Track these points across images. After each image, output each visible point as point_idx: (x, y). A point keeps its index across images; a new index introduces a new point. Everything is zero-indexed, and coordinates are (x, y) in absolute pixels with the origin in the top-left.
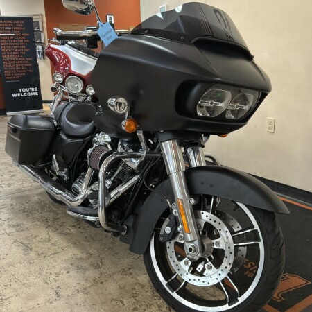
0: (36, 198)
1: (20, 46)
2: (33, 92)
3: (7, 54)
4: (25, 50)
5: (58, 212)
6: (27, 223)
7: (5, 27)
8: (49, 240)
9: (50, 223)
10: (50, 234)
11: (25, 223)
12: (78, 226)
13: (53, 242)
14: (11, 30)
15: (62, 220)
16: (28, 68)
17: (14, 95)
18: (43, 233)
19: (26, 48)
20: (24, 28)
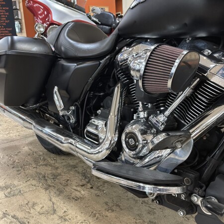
0: (26, 148)
1: (1, 18)
4: (5, 21)
5: (57, 165)
6: (19, 184)
8: (55, 211)
9: (49, 182)
10: (54, 200)
11: (16, 182)
12: (89, 185)
13: (61, 213)
15: (65, 177)
18: (43, 198)
19: (7, 20)
20: (4, 3)
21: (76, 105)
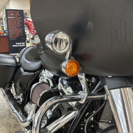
1: (17, 23)
2: (22, 45)
3: (11, 27)
4: (20, 25)
7: (10, 14)
14: (13, 15)
16: (21, 33)
17: (14, 46)
19: (20, 24)
20: (19, 15)
21: (23, 93)
